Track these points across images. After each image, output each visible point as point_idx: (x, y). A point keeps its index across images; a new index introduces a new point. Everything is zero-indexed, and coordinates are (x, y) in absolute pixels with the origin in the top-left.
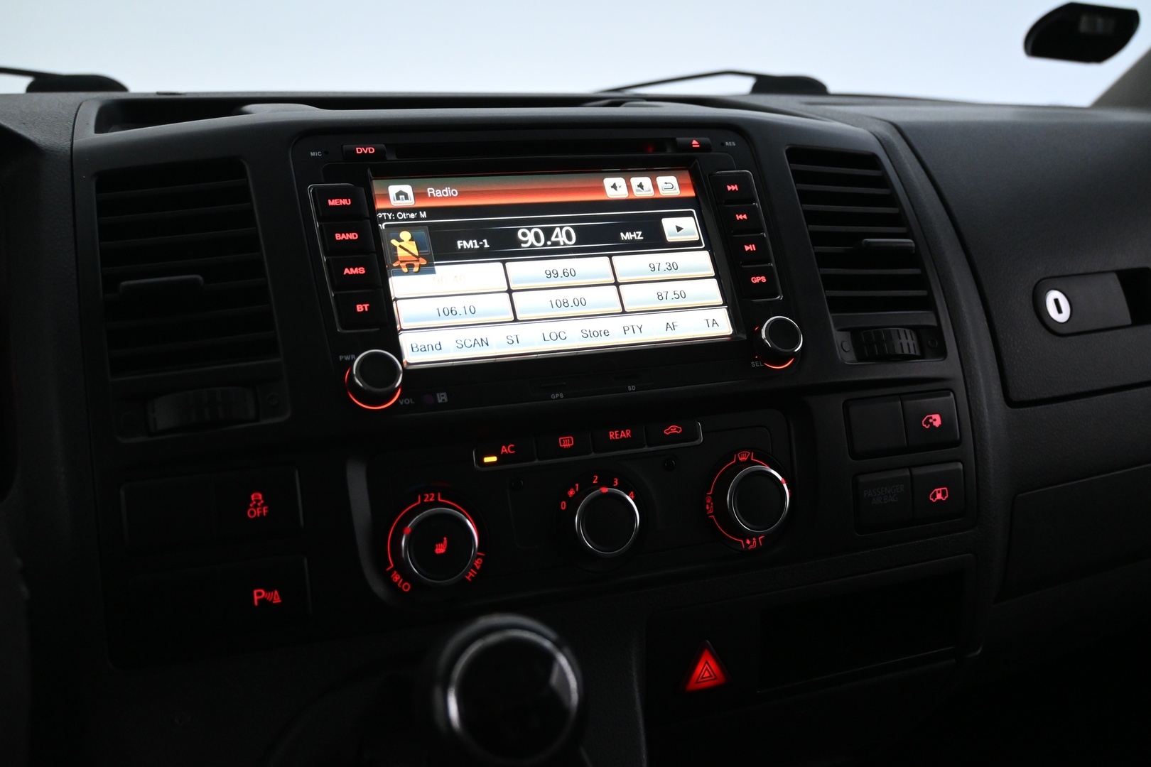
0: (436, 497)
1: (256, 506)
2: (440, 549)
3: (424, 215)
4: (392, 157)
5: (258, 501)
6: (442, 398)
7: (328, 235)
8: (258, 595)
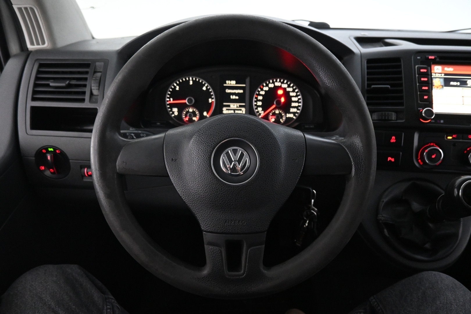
0: (433, 145)
1: (393, 140)
2: (433, 157)
3: (443, 75)
4: (438, 60)
5: (393, 138)
6: (442, 121)
7: (419, 78)
8: (389, 159)
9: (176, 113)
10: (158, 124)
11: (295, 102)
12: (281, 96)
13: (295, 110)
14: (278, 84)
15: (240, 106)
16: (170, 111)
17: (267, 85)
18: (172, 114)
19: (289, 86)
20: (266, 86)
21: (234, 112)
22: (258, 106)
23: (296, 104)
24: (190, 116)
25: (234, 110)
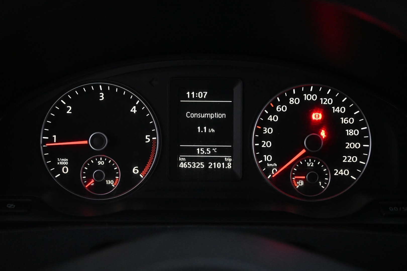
9: (66, 170)
10: (11, 206)
11: (353, 139)
12: (319, 125)
13: (353, 159)
14: (309, 97)
15: (221, 151)
16: (50, 166)
17: (285, 101)
18: (55, 173)
19: (337, 103)
20: (281, 104)
21: (207, 165)
22: (262, 152)
23: (356, 146)
24: (98, 176)
25: (206, 161)
